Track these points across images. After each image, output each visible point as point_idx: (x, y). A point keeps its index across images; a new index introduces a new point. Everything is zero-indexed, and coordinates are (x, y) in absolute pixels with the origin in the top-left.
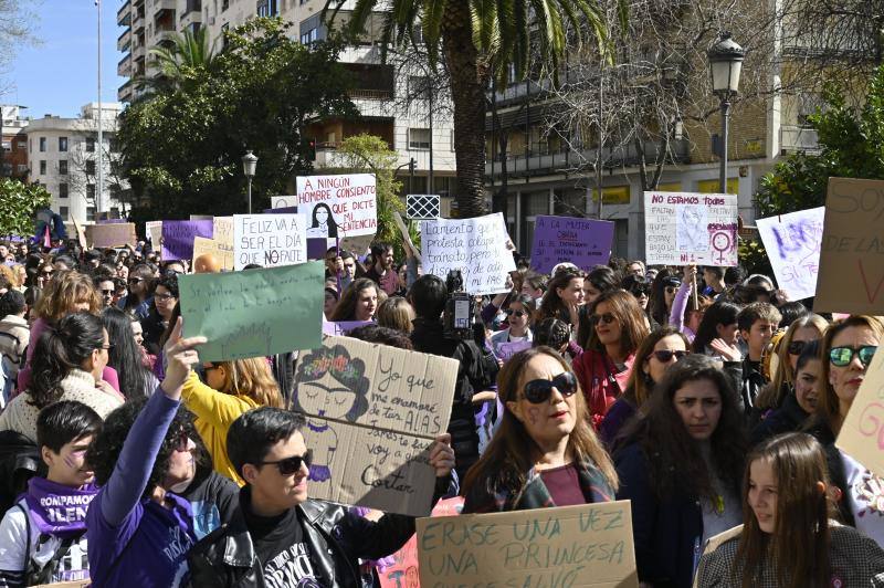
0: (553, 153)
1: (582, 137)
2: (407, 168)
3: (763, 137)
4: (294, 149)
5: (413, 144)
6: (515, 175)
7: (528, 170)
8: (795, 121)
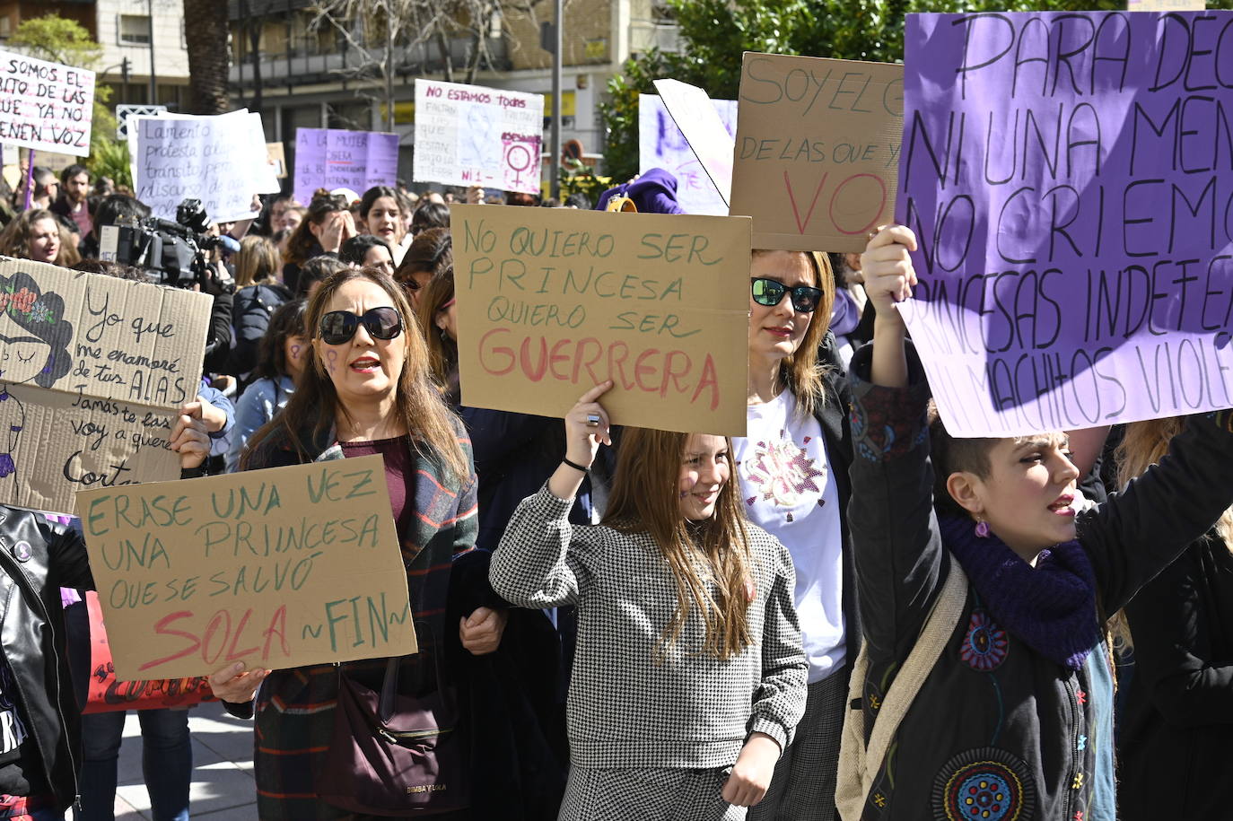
0: (325, 52)
1: (365, 29)
2: (118, 71)
3: (606, 36)
5: (125, 38)
6: (273, 83)
7: (290, 76)
8: (647, 14)
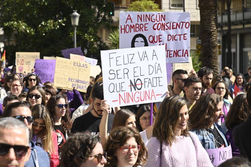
4: (101, 10)
5: (173, 5)
6: (236, 23)
7: (244, 19)
